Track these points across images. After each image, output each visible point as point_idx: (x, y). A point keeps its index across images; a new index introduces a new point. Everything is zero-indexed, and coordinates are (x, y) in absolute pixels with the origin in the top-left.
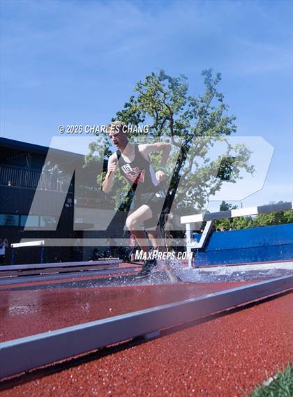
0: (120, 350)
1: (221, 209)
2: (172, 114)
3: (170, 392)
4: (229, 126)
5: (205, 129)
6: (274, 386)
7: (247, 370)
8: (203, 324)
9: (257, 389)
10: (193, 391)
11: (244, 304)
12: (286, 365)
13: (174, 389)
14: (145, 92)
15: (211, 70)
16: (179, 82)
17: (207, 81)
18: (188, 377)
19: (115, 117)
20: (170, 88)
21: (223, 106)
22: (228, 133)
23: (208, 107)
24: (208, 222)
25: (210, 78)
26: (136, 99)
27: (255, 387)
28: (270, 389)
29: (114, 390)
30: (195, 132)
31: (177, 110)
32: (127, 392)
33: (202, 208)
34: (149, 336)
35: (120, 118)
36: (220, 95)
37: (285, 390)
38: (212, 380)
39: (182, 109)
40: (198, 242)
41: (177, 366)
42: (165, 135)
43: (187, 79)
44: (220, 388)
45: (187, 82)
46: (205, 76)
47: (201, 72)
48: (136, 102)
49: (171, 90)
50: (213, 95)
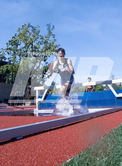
0: (5, 144)
1: (52, 85)
2: (33, 42)
3: (26, 163)
5: (47, 50)
6: (71, 162)
7: (60, 155)
8: (41, 134)
9: (64, 164)
10: (36, 163)
12: (77, 154)
14: (21, 32)
15: (50, 24)
16: (36, 29)
17: (49, 29)
18: (34, 157)
19: (8, 42)
21: (55, 40)
23: (48, 40)
24: (46, 90)
25: (50, 28)
26: (17, 35)
27: (63, 162)
28: (69, 164)
29: (2, 161)
30: (42, 51)
31: (35, 41)
33: (44, 84)
34: (18, 138)
35: (10, 43)
36: (54, 35)
37: (75, 164)
38: (44, 158)
39: (37, 40)
40: (41, 98)
41: (29, 152)
42: (29, 51)
43: (40, 27)
44: (48, 162)
45: (40, 29)
46: (48, 27)
47: (46, 25)
48: (17, 36)
49: (33, 32)
50: (51, 35)
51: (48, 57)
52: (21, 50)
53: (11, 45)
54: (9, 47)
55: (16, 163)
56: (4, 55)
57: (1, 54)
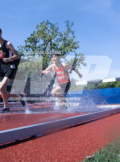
0: (25, 142)
2: (51, 39)
3: (46, 160)
4: (76, 45)
5: (65, 46)
6: (92, 159)
7: (80, 152)
8: (62, 131)
9: (85, 160)
10: (56, 160)
11: (80, 123)
12: (97, 150)
13: (48, 159)
14: (40, 29)
15: (69, 21)
16: (55, 26)
17: (67, 26)
18: (54, 154)
19: (27, 40)
20: (51, 28)
21: (74, 37)
22: (76, 49)
23: (67, 37)
25: (69, 24)
26: (36, 32)
27: (84, 159)
29: (22, 159)
30: (61, 48)
31: (54, 38)
32: (28, 160)
35: (29, 40)
36: (73, 32)
37: (96, 161)
38: (65, 156)
39: (56, 37)
41: (50, 149)
42: (48, 48)
43: (58, 24)
44: (68, 159)
45: (58, 26)
46: (66, 23)
47: (65, 22)
48: (36, 34)
50: (70, 32)
52: (40, 47)
53: (29, 42)
54: (27, 45)
55: (36, 161)
56: (23, 52)
57: (20, 51)
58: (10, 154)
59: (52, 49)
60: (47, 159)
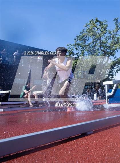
2: (101, 37)
5: (115, 44)
8: (112, 128)
10: (107, 157)
14: (89, 28)
15: (118, 19)
16: (104, 24)
17: (116, 23)
18: (105, 151)
19: (76, 38)
23: (116, 34)
24: (115, 84)
25: (118, 22)
26: (85, 30)
29: (73, 156)
30: (110, 45)
31: (103, 36)
32: (78, 157)
33: (113, 78)
35: (78, 38)
38: (115, 153)
40: (111, 93)
41: (100, 146)
42: (97, 46)
45: (107, 23)
46: (115, 21)
47: (114, 19)
48: (85, 32)
49: (100, 27)
50: (119, 30)
51: (116, 51)
52: (89, 45)
53: (79, 41)
54: (77, 43)
55: (87, 158)
56: (72, 50)
57: (70, 49)
58: (61, 152)
59: (102, 47)
60: (98, 156)
